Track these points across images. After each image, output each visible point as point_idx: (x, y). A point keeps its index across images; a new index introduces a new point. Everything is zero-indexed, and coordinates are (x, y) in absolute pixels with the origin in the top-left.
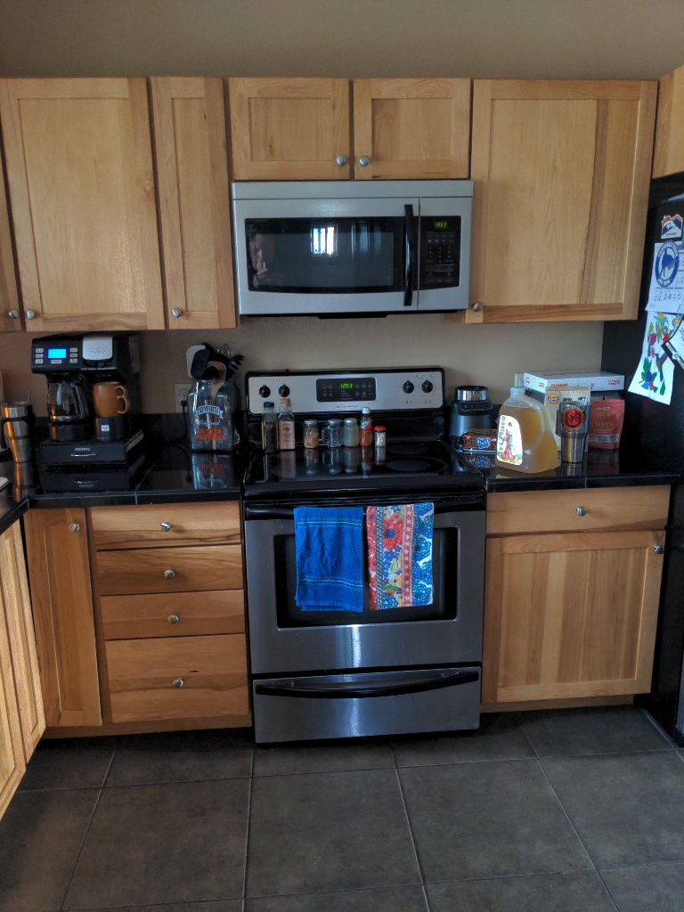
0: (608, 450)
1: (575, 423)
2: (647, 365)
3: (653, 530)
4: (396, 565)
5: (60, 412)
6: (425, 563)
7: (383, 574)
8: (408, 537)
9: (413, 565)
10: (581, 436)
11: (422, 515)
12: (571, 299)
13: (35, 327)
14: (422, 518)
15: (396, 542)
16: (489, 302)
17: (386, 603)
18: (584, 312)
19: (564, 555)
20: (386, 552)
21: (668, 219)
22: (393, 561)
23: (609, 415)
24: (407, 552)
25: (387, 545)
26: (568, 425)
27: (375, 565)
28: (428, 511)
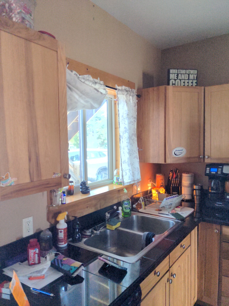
5: (212, 189)
13: (207, 161)
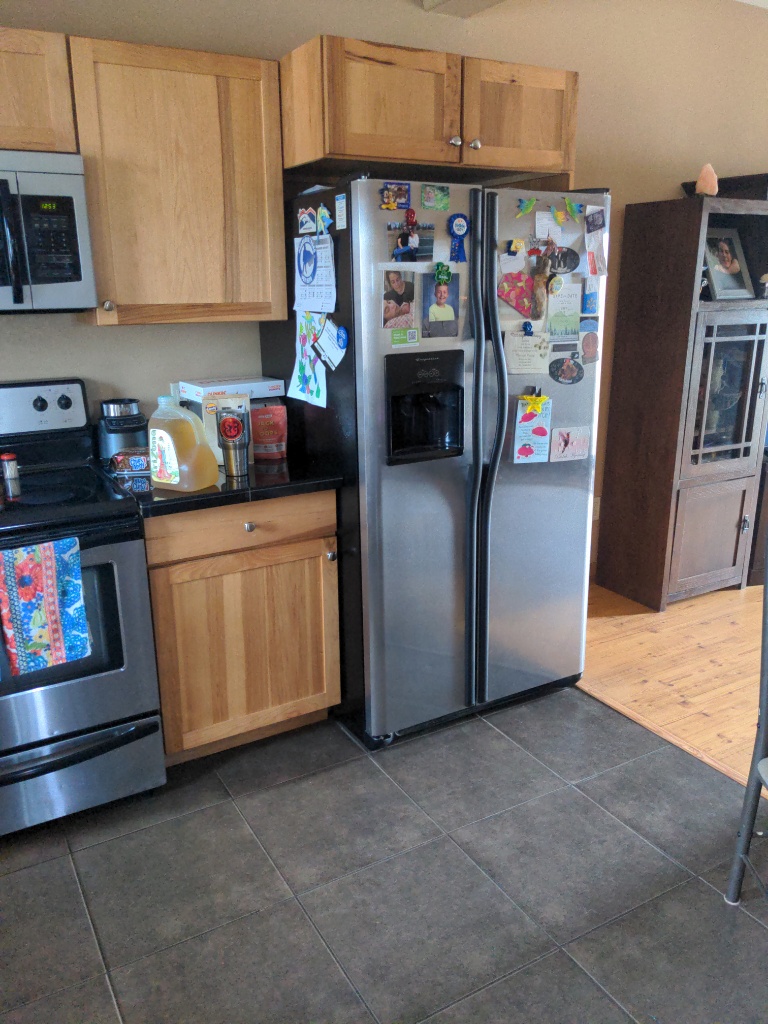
0: (276, 460)
1: (234, 433)
2: (302, 368)
3: (324, 537)
4: (39, 617)
6: (76, 609)
7: (22, 629)
8: (50, 582)
9: (62, 614)
10: (243, 446)
11: (65, 553)
12: (216, 298)
14: (66, 557)
15: (36, 589)
16: (123, 300)
17: (32, 664)
18: (233, 312)
19: (239, 576)
20: (23, 604)
21: (303, 213)
22: (35, 614)
23: (271, 423)
24: (51, 600)
25: (24, 595)
26: (228, 436)
27: (11, 621)
28: (71, 548)
